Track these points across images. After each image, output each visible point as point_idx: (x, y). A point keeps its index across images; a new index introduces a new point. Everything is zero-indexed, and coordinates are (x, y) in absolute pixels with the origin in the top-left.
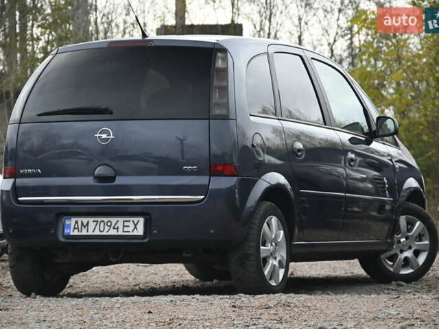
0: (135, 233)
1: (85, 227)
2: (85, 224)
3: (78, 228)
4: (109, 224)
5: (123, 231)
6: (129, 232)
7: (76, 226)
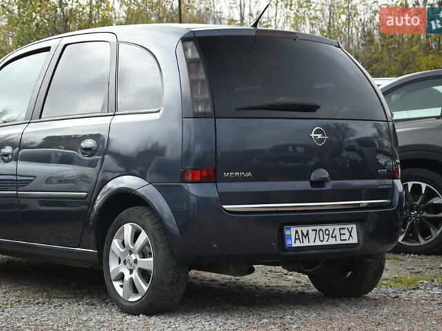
0: (351, 241)
1: (305, 237)
2: (305, 234)
3: (299, 239)
4: (327, 232)
5: (341, 240)
6: (346, 240)
7: (297, 237)
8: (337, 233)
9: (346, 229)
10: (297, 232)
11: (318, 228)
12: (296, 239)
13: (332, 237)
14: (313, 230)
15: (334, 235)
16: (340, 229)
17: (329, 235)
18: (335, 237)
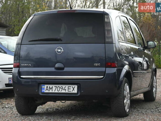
0: (73, 92)
1: (51, 89)
2: (51, 88)
5: (68, 91)
6: (71, 91)
7: (47, 89)
8: (67, 88)
9: (72, 87)
10: (47, 87)
11: (57, 86)
12: (46, 89)
13: (64, 90)
14: (55, 87)
15: (65, 89)
16: (68, 87)
17: (62, 89)
18: (66, 90)
